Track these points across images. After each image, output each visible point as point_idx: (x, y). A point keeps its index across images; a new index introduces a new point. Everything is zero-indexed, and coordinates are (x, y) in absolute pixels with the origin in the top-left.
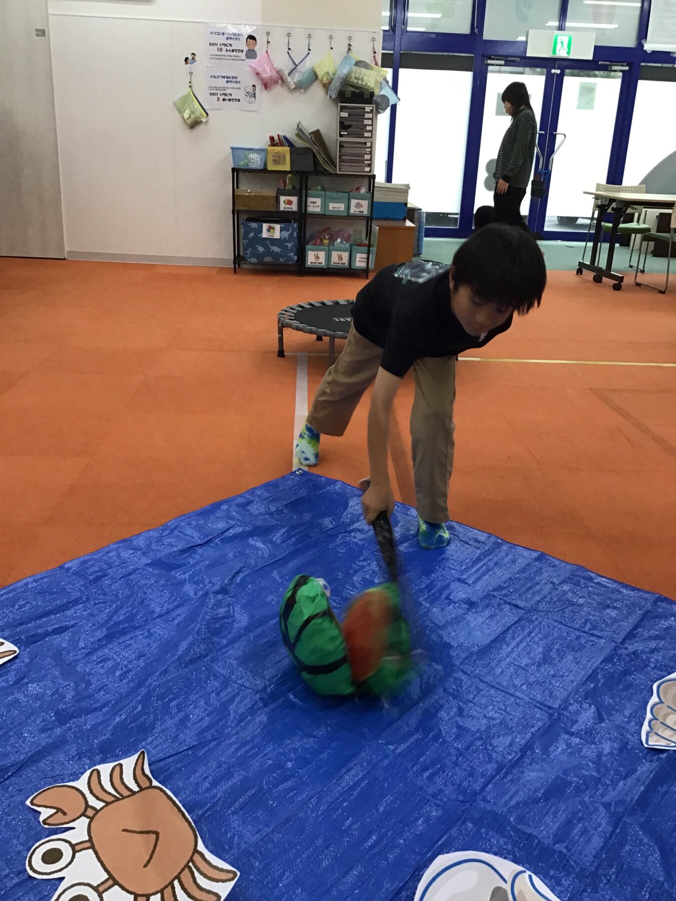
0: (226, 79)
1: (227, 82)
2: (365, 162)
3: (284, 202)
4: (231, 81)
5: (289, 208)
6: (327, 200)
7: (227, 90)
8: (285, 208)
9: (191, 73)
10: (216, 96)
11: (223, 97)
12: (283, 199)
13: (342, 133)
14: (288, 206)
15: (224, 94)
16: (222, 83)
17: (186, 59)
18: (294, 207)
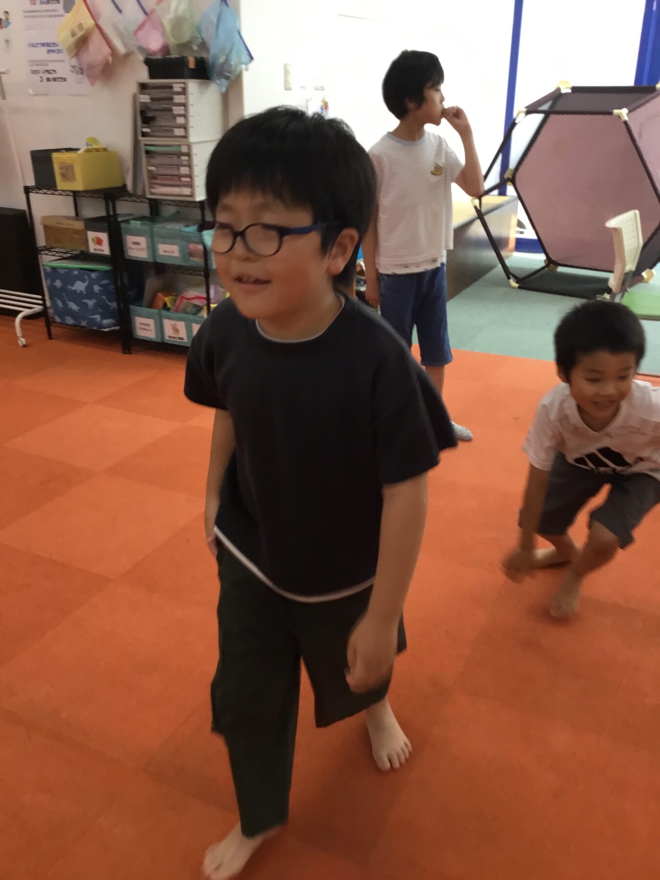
0: (46, 48)
2: (183, 179)
3: (93, 240)
4: (53, 51)
5: (99, 250)
6: (156, 239)
7: (50, 64)
8: (95, 250)
10: (38, 75)
11: (47, 75)
12: (91, 235)
13: (145, 130)
14: (98, 247)
15: (47, 71)
18: (106, 250)
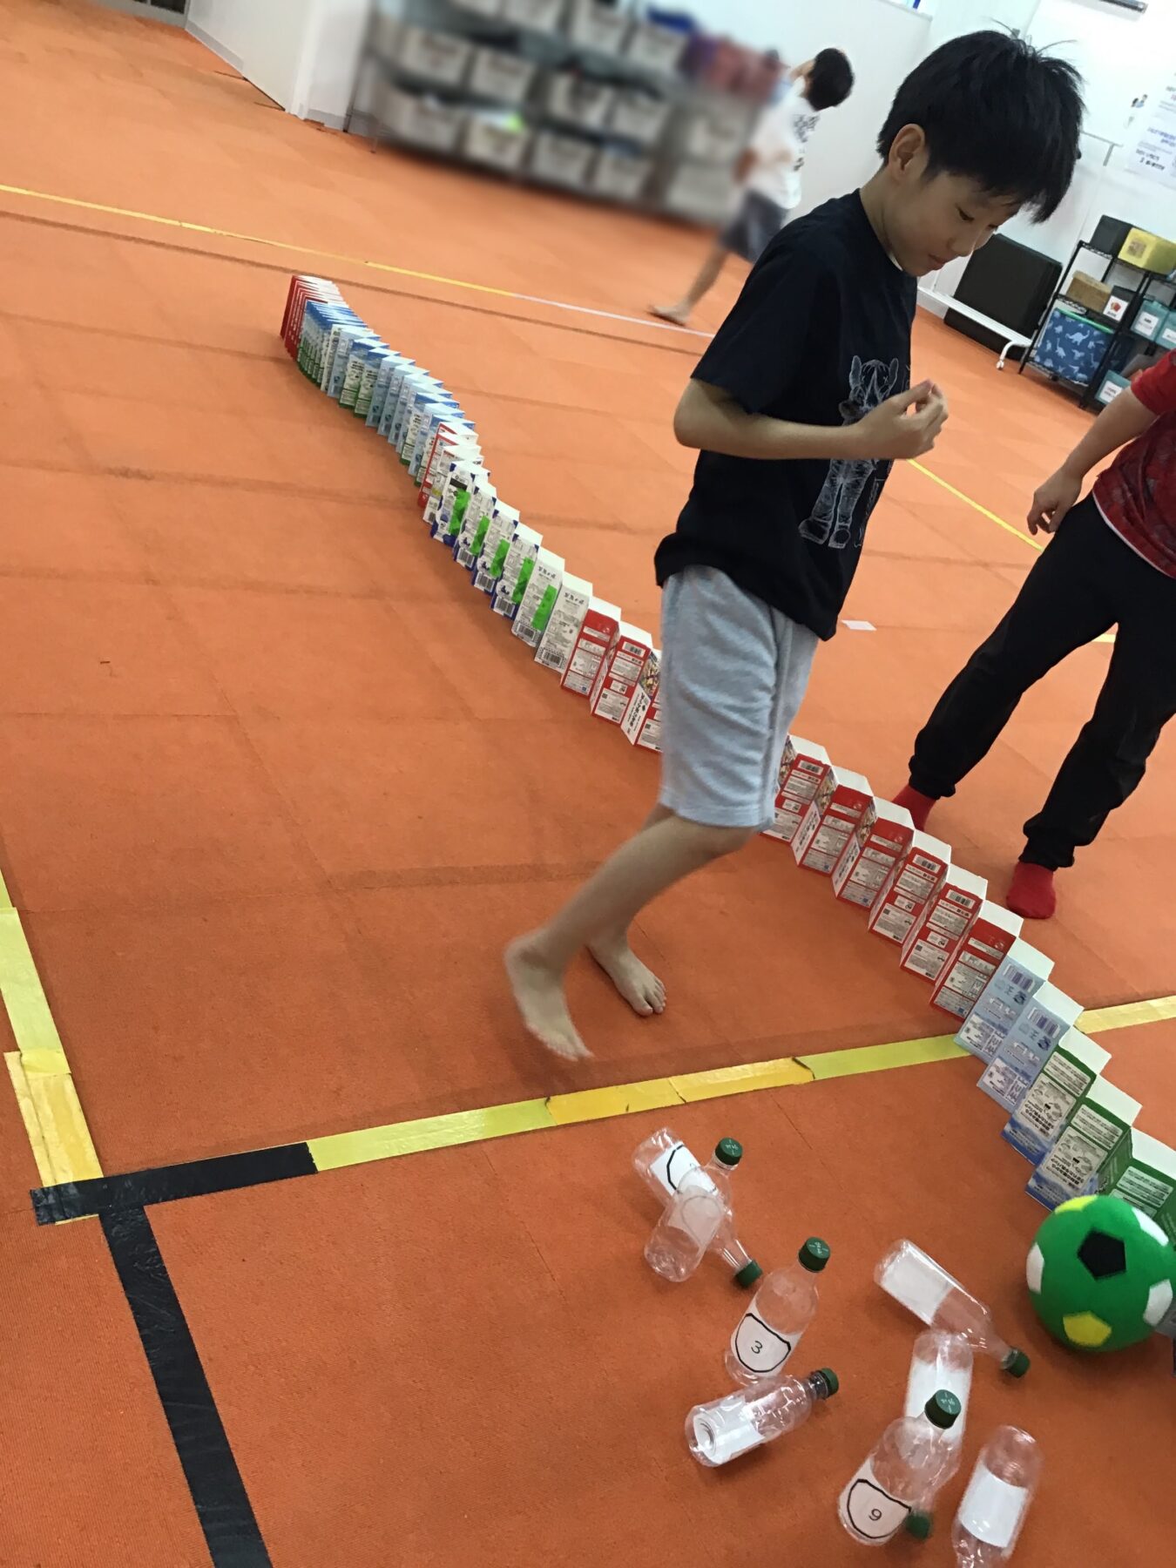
0: (1162, 137)
1: (1163, 141)
3: (1112, 305)
4: (1167, 142)
5: (1112, 314)
6: (1167, 324)
7: (1157, 150)
8: (1109, 313)
9: (1131, 119)
10: (1141, 156)
11: (1149, 159)
12: (1114, 300)
14: (1113, 311)
15: (1151, 155)
16: (1156, 140)
17: (1136, 101)
18: (1118, 316)
